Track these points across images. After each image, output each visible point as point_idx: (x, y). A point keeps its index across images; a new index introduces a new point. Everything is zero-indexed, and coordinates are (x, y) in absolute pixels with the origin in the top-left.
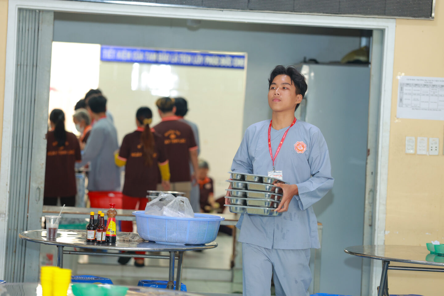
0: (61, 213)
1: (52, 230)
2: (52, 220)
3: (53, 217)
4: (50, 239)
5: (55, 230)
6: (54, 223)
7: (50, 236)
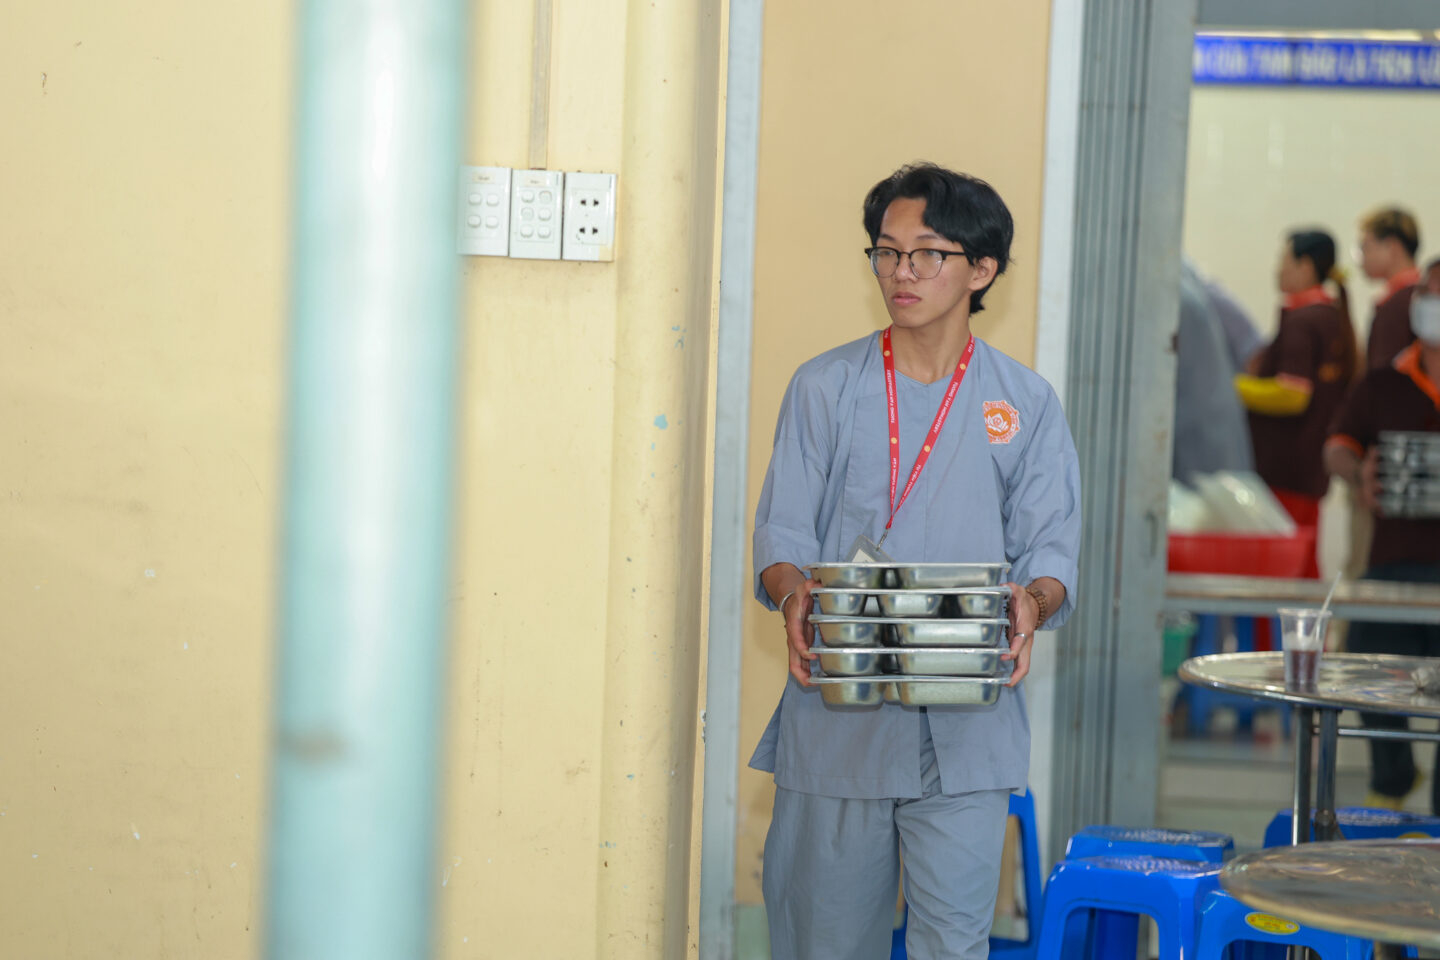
0: (1328, 599)
1: (1303, 661)
2: (1301, 625)
3: (1303, 614)
4: (1295, 687)
5: (1312, 657)
6: (1309, 630)
7: (1295, 676)
